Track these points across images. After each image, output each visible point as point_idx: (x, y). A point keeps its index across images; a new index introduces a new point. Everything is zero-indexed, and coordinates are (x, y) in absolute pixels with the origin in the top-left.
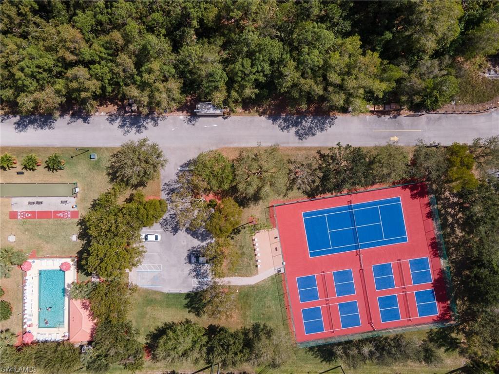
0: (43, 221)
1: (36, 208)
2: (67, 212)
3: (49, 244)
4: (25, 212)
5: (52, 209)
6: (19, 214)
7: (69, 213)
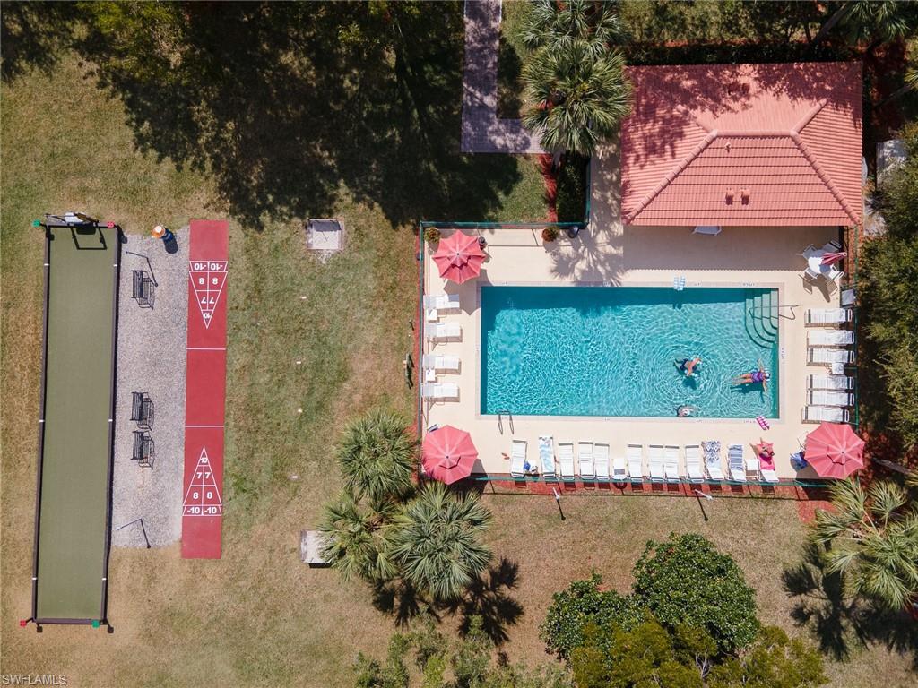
0: (235, 392)
1: (170, 427)
2: (196, 276)
3: (354, 365)
5: (177, 350)
6: (195, 510)
7: (199, 267)
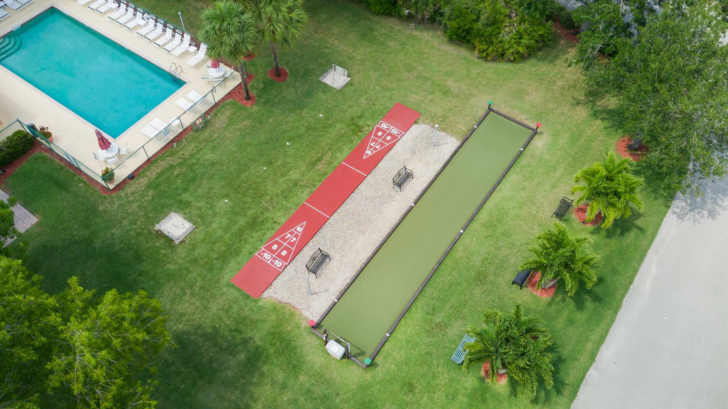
2: (285, 259)
4: (390, 148)
6: (395, 131)
7: (278, 263)
